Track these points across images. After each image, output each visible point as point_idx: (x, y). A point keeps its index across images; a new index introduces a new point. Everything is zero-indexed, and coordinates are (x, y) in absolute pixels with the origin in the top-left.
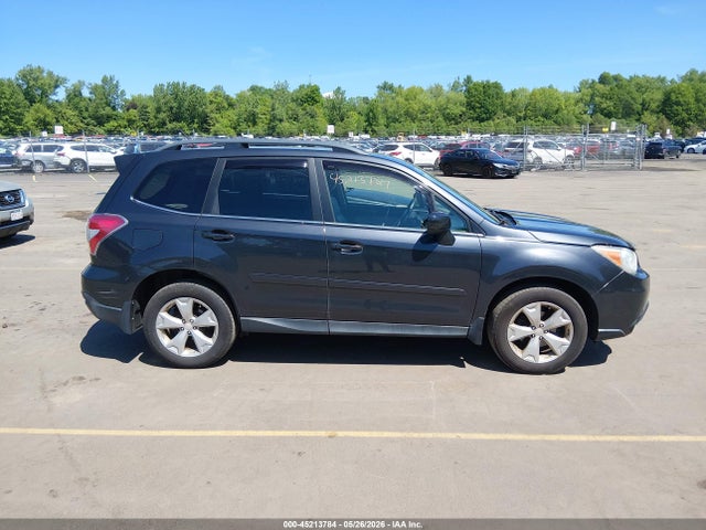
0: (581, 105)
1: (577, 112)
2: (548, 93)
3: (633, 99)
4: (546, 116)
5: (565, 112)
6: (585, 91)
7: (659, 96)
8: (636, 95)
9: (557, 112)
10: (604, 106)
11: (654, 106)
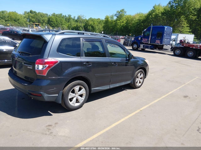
0: (26, 19)
1: (25, 21)
2: (15, 13)
3: (40, 19)
4: (15, 21)
5: (21, 20)
6: (26, 15)
7: (47, 19)
8: (41, 18)
9: (18, 20)
10: (32, 20)
11: (46, 21)
